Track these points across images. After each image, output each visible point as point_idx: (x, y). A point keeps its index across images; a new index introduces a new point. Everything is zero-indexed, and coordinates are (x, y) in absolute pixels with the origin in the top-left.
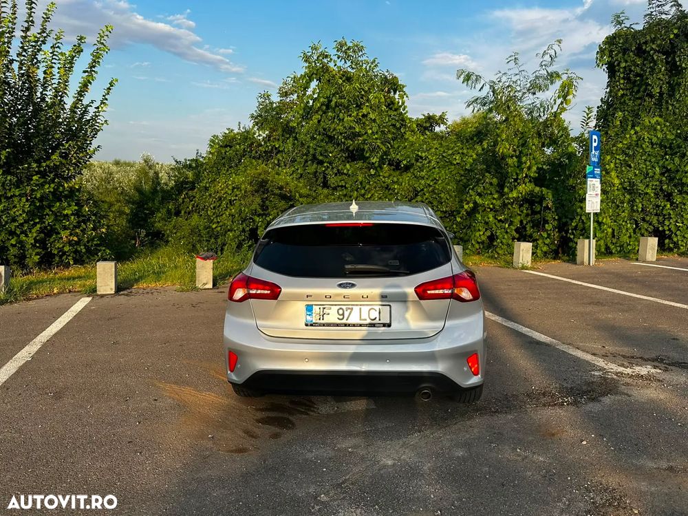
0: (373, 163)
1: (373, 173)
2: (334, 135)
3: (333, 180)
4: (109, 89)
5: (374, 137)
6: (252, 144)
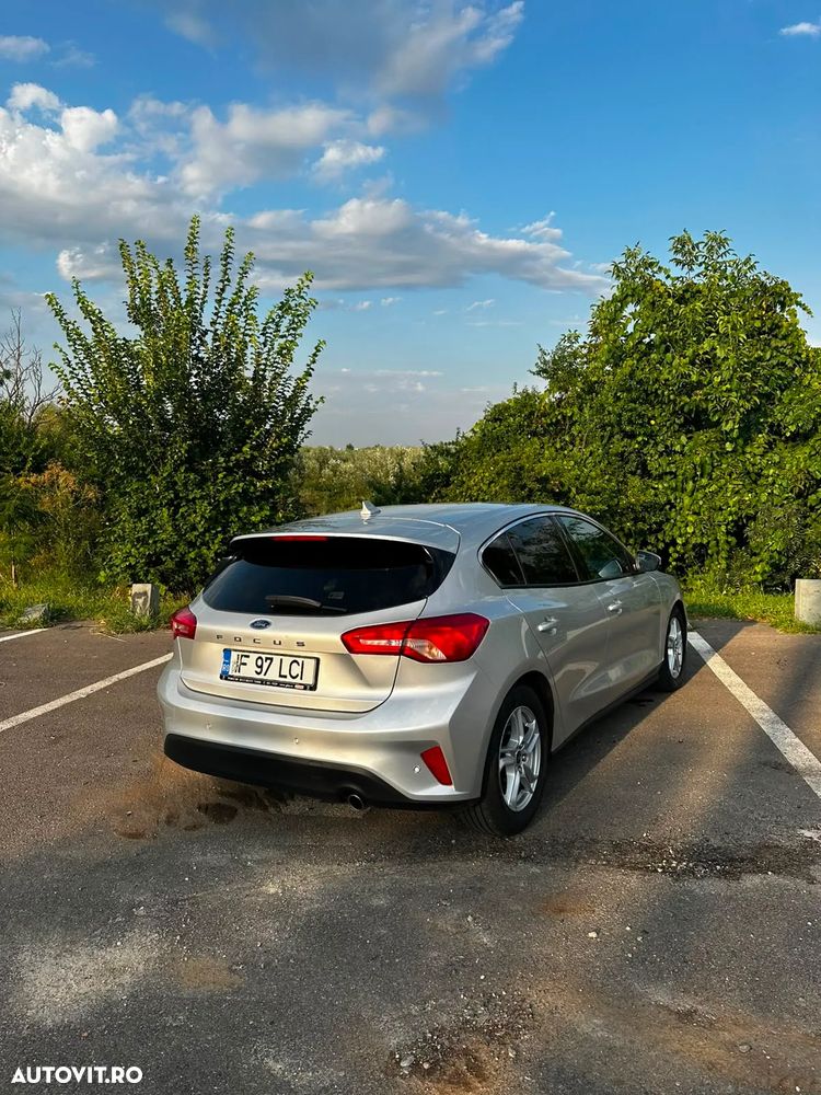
0: (727, 433)
1: (730, 449)
2: (656, 390)
3: (652, 465)
4: (315, 355)
5: (724, 388)
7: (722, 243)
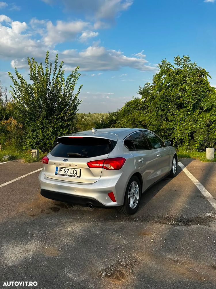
0: (189, 109)
1: (189, 114)
2: (170, 98)
3: (169, 118)
4: (80, 88)
5: (188, 98)
6: (137, 104)
7: (188, 58)
